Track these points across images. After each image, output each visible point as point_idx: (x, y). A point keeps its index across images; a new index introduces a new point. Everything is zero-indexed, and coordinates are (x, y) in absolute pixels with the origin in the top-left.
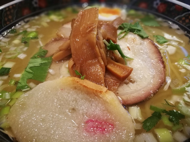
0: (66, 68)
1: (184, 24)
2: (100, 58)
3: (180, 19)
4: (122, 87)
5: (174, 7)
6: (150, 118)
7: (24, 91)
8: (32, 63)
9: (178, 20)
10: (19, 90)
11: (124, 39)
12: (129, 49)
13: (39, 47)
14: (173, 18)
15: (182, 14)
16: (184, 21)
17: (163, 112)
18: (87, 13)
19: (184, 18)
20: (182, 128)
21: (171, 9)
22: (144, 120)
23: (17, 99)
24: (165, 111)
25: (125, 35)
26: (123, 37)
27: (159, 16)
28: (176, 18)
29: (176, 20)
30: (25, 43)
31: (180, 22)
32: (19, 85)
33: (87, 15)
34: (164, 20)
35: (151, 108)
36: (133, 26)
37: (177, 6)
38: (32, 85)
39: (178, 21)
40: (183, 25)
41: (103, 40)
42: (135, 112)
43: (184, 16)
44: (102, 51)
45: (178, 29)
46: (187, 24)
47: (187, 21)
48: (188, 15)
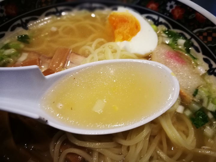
1: (206, 42)
3: (200, 33)
5: (194, 15)
9: (198, 34)
14: (192, 31)
15: (203, 28)
16: (205, 38)
19: (205, 34)
21: (190, 17)
28: (195, 31)
29: (195, 34)
31: (200, 38)
37: (198, 14)
39: (198, 36)
40: (204, 43)
43: (206, 31)
46: (209, 42)
47: (210, 39)
48: (211, 31)
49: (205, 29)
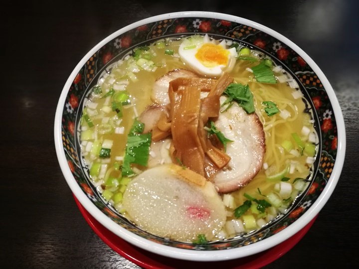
0: (168, 149)
1: (305, 84)
2: (200, 147)
3: (301, 76)
4: (220, 174)
5: (297, 58)
6: (241, 206)
7: (130, 178)
8: (131, 142)
9: (299, 76)
10: (125, 175)
11: (226, 113)
12: (231, 128)
13: (134, 118)
14: (294, 72)
15: (303, 71)
16: (304, 81)
17: (254, 201)
18: (188, 93)
19: (305, 77)
20: (266, 216)
21: (293, 60)
22: (236, 207)
23: (126, 185)
24: (255, 200)
25: (229, 107)
26: (226, 110)
27: (279, 64)
28: (297, 73)
29: (297, 75)
30: (118, 111)
31: (301, 80)
32: (124, 170)
33: (188, 96)
34: (284, 71)
35: (245, 195)
36: (238, 96)
37: (300, 58)
38: (136, 170)
39: (299, 78)
40: (303, 84)
41: (204, 126)
42: (229, 199)
43: (306, 74)
44: (203, 139)
45: (297, 89)
46: (307, 85)
47: (308, 82)
48: (309, 75)
49: (305, 72)
